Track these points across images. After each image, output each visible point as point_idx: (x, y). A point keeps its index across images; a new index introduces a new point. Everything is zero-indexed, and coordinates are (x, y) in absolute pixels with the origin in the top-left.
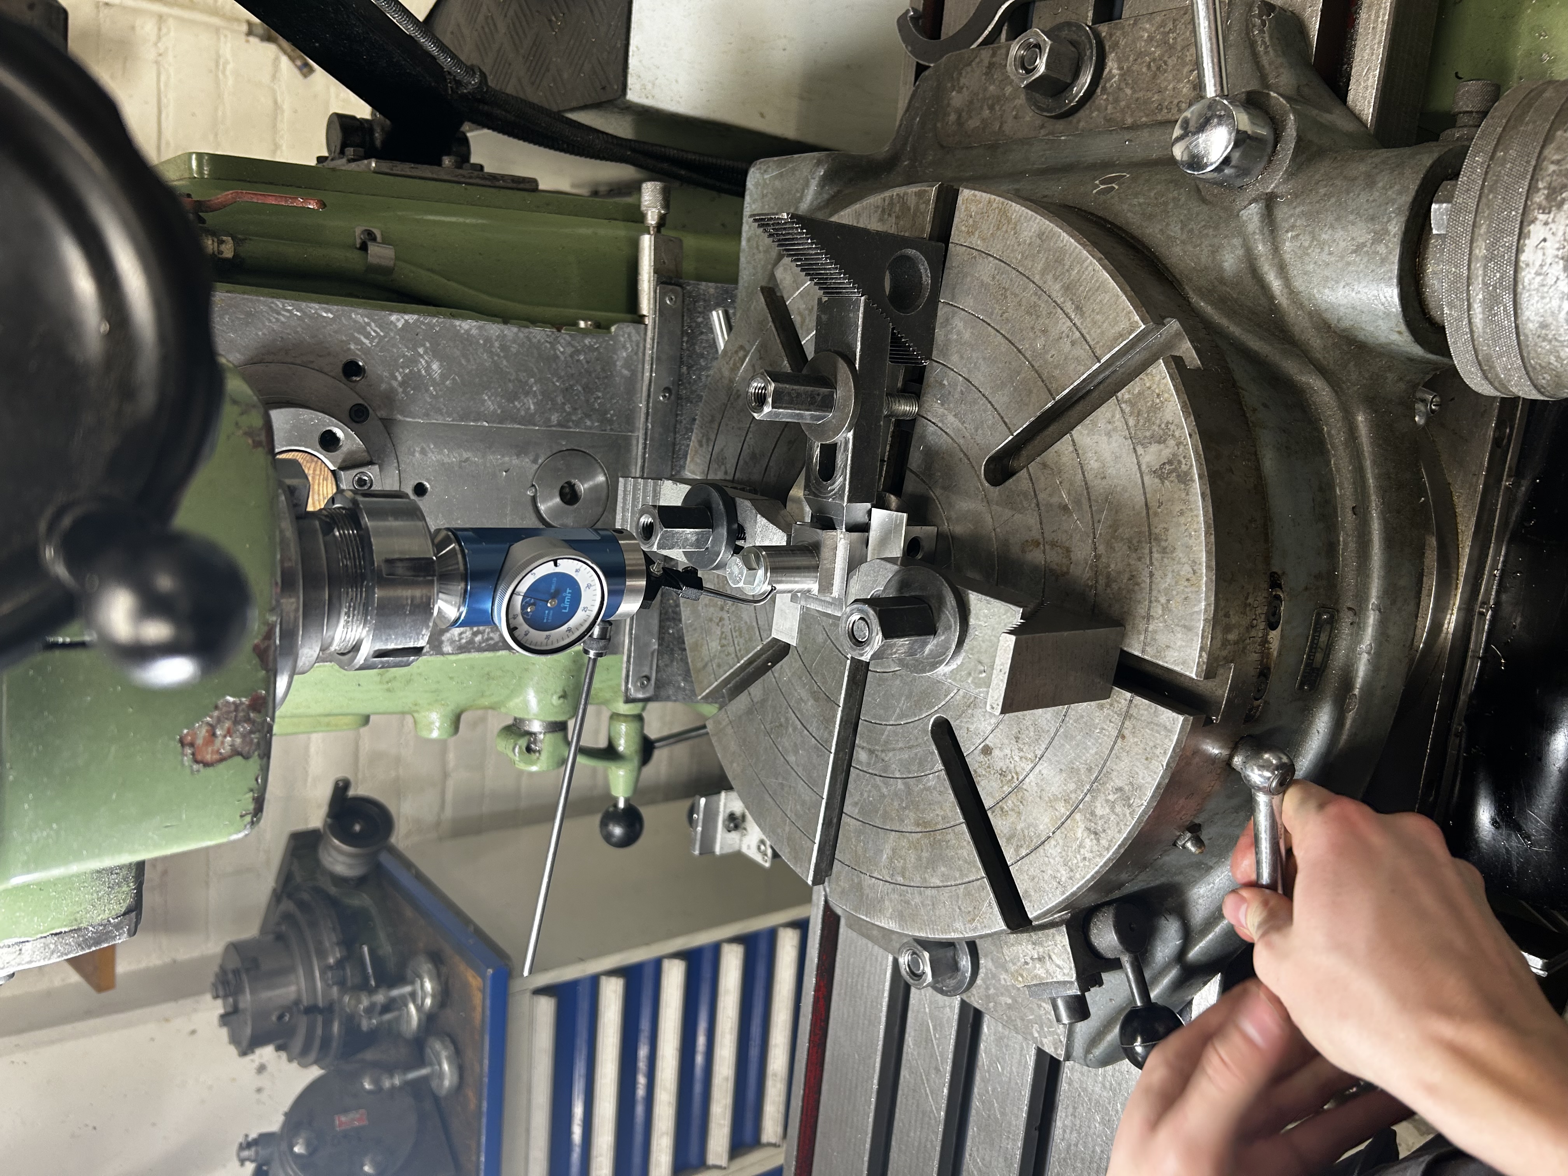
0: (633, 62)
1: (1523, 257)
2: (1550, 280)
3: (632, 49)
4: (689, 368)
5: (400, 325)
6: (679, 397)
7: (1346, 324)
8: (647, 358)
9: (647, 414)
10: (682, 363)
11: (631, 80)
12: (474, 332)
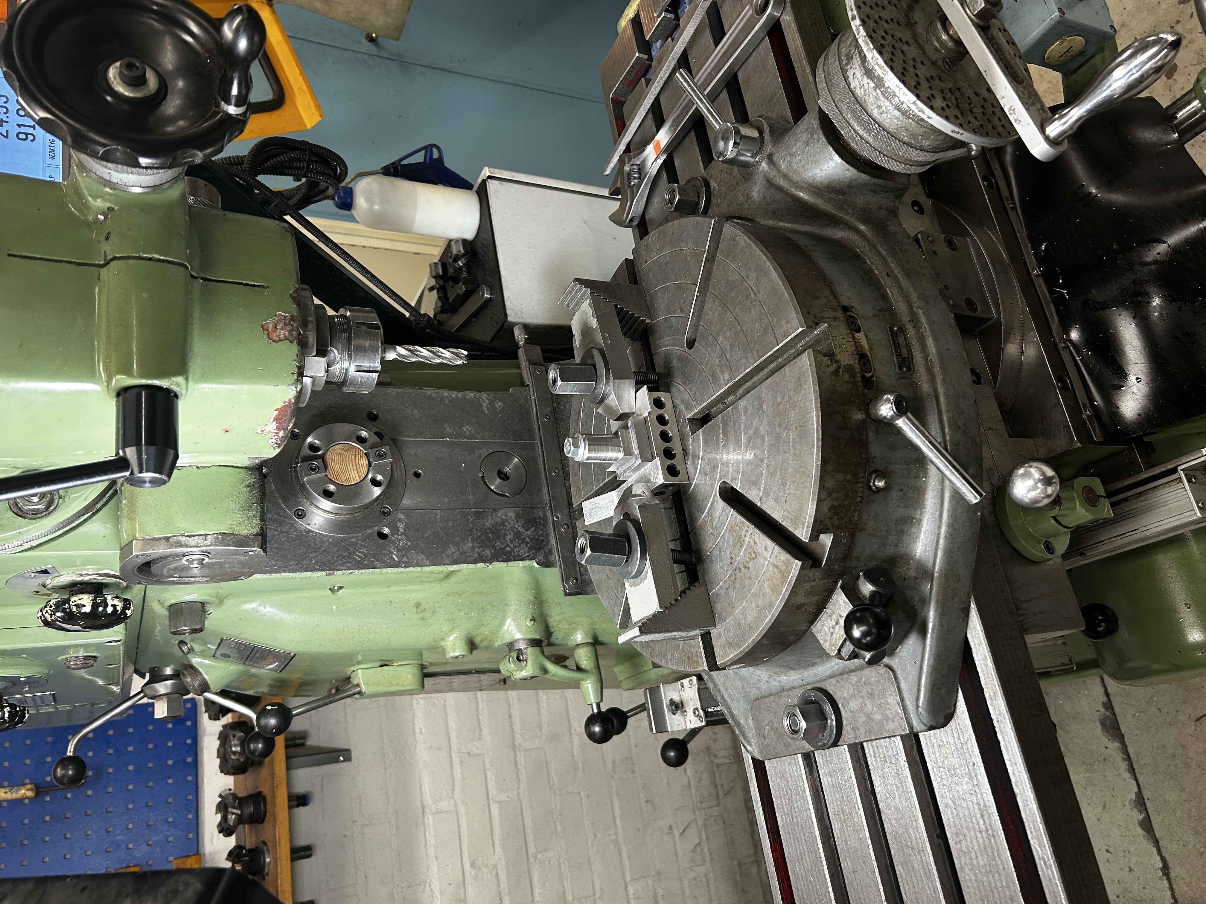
0: (507, 303)
1: (852, 86)
2: (866, 86)
3: (506, 298)
4: (558, 403)
5: (394, 394)
6: (556, 419)
7: (825, 182)
8: (533, 401)
9: (539, 428)
10: (553, 402)
11: (508, 312)
12: (434, 395)
